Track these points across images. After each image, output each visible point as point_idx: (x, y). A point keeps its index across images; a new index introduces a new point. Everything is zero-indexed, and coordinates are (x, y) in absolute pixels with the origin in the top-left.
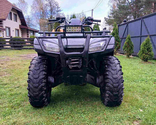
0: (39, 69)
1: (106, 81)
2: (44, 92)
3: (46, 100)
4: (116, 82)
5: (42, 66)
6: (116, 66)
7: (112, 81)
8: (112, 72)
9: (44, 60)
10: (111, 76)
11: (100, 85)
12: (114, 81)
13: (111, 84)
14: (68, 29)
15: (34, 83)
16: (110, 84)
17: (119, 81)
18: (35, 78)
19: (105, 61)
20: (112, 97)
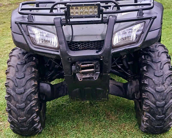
0: (24, 77)
1: (144, 95)
2: (35, 114)
3: (40, 125)
4: (161, 98)
5: (29, 70)
6: (162, 69)
7: (154, 97)
8: (154, 80)
9: (31, 58)
10: (153, 88)
11: (133, 95)
12: (158, 96)
13: (152, 102)
14: (74, 11)
15: (17, 102)
16: (150, 102)
17: (167, 97)
18: (19, 94)
19: (143, 56)
20: (152, 122)
